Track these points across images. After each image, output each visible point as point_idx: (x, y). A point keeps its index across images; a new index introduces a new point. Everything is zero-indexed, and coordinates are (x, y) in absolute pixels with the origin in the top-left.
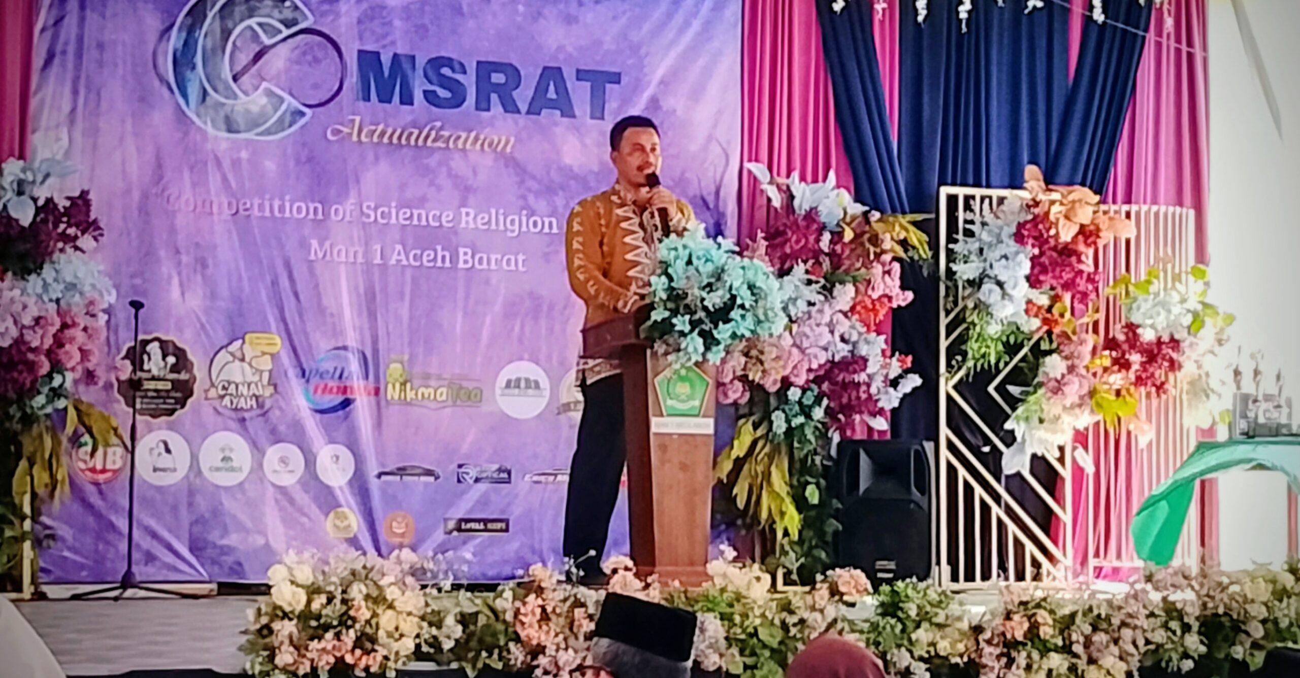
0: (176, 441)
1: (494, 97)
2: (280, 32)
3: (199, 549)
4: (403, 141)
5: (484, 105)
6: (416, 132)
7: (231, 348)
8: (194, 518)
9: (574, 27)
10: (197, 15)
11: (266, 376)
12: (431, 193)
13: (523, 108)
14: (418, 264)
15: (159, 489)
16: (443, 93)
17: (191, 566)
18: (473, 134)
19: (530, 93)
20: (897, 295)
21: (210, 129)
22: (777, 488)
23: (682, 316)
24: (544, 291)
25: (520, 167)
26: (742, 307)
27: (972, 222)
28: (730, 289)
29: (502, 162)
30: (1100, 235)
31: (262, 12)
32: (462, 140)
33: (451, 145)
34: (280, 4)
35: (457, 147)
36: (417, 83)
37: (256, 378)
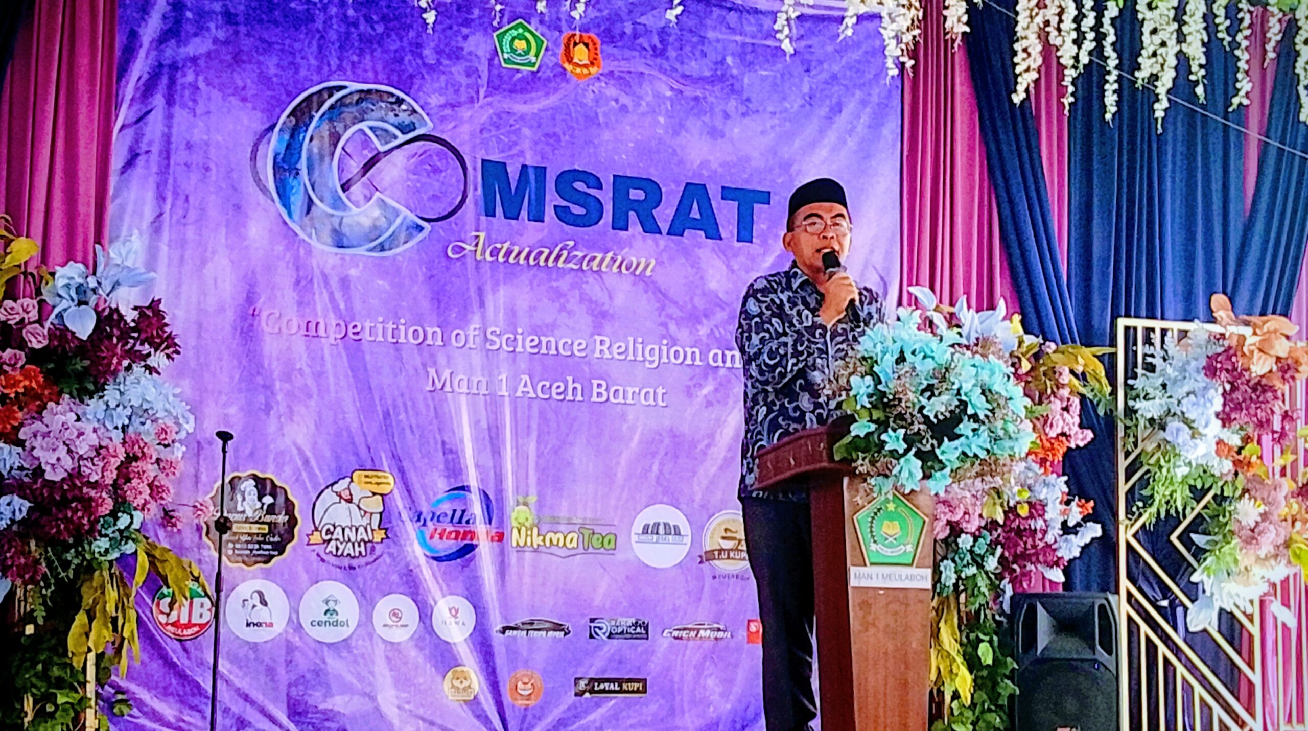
0: (273, 592)
1: (632, 214)
2: (396, 137)
3: (299, 713)
4: (532, 262)
5: (621, 224)
6: (546, 251)
7: (336, 488)
8: (294, 678)
9: (720, 141)
10: (302, 115)
11: (376, 518)
12: (563, 318)
13: (664, 227)
14: (547, 396)
15: (254, 646)
16: (577, 210)
18: (610, 255)
19: (671, 212)
20: (1076, 433)
21: (314, 242)
22: (946, 646)
23: (894, 430)
24: (685, 429)
25: (660, 292)
26: (975, 418)
27: (1152, 356)
28: (959, 394)
29: (641, 285)
30: (1300, 369)
31: (374, 115)
32: (597, 261)
33: (585, 267)
34: (395, 107)
35: (591, 269)
36: (547, 198)
37: (365, 521)
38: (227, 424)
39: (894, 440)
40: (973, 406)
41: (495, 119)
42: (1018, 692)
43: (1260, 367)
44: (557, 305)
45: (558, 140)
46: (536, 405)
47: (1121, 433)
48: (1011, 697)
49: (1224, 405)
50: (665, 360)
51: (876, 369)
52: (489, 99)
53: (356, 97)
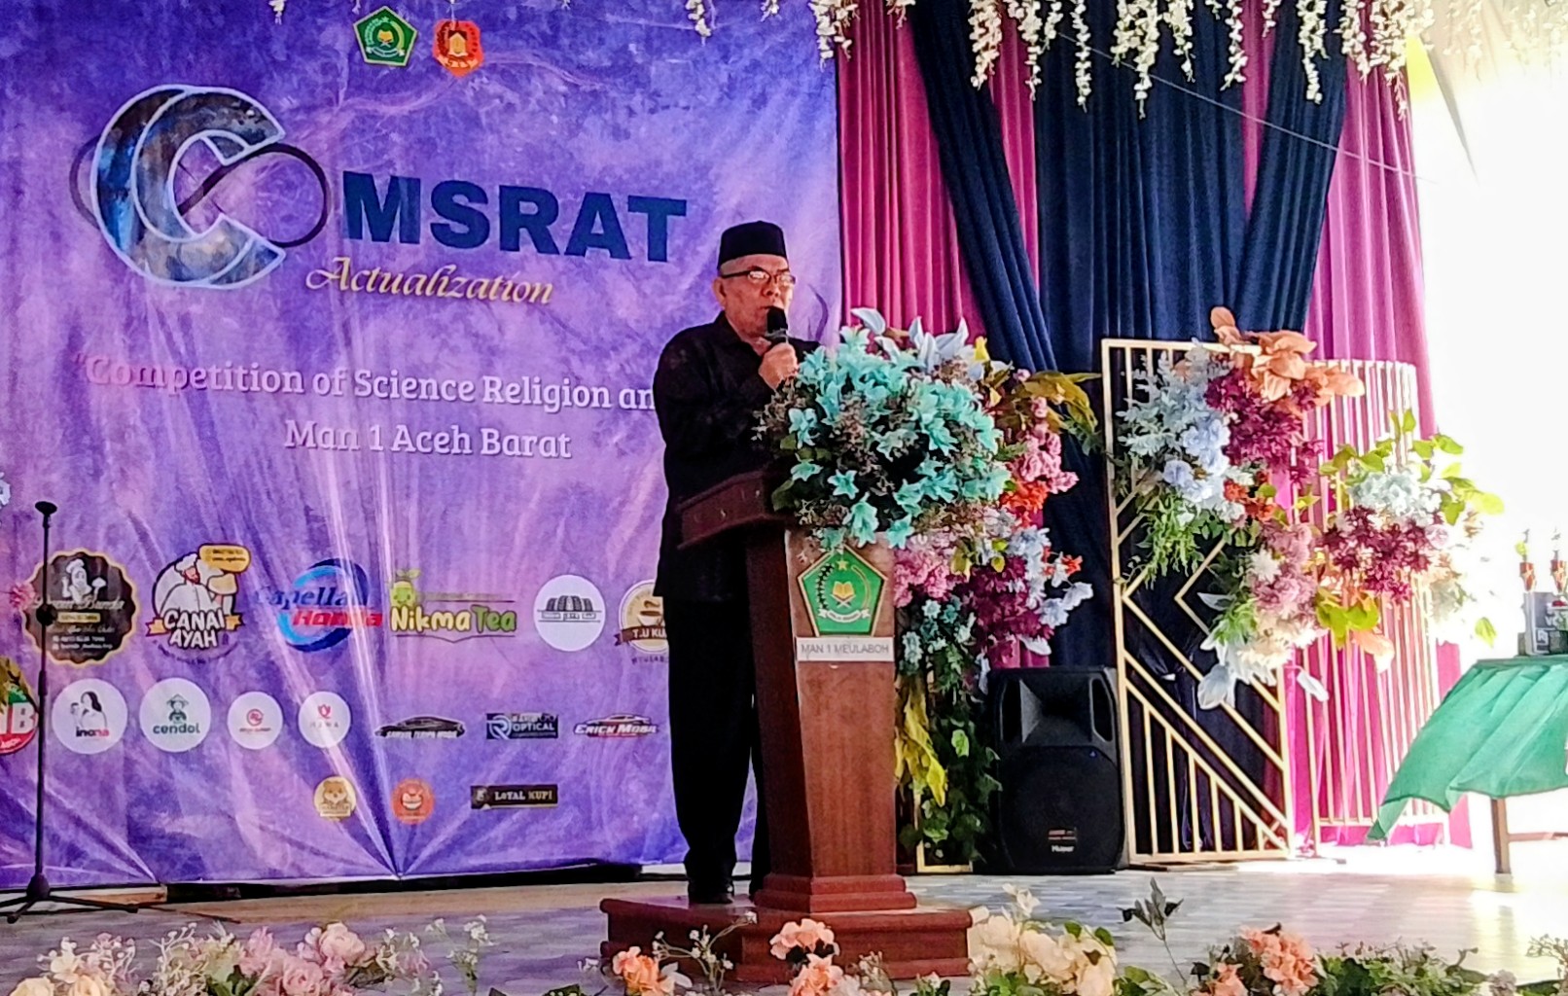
0: (107, 694)
1: (523, 231)
2: (241, 149)
3: (144, 840)
4: (406, 291)
5: (511, 244)
6: (424, 278)
7: (179, 566)
8: (134, 796)
9: (624, 142)
10: (129, 127)
11: (228, 601)
12: (445, 356)
13: (562, 246)
14: (428, 450)
15: (88, 760)
16: (459, 228)
17: (132, 863)
18: (498, 280)
19: (570, 227)
20: (1058, 476)
21: (147, 274)
22: (914, 735)
23: (843, 472)
24: (594, 483)
25: (560, 323)
26: (938, 454)
27: (1145, 382)
28: (918, 427)
29: (537, 315)
30: (1319, 393)
31: (217, 122)
32: (483, 288)
33: (469, 295)
34: (241, 113)
35: (477, 297)
36: (423, 214)
37: (215, 606)
38: (50, 494)
39: (843, 483)
40: (937, 441)
41: (357, 123)
42: (1000, 788)
43: (1272, 391)
44: (437, 340)
45: (435, 145)
46: (416, 462)
47: (1111, 475)
48: (994, 794)
49: (1232, 438)
50: (567, 402)
51: (819, 399)
52: (350, 101)
53: (193, 103)
